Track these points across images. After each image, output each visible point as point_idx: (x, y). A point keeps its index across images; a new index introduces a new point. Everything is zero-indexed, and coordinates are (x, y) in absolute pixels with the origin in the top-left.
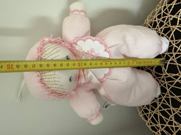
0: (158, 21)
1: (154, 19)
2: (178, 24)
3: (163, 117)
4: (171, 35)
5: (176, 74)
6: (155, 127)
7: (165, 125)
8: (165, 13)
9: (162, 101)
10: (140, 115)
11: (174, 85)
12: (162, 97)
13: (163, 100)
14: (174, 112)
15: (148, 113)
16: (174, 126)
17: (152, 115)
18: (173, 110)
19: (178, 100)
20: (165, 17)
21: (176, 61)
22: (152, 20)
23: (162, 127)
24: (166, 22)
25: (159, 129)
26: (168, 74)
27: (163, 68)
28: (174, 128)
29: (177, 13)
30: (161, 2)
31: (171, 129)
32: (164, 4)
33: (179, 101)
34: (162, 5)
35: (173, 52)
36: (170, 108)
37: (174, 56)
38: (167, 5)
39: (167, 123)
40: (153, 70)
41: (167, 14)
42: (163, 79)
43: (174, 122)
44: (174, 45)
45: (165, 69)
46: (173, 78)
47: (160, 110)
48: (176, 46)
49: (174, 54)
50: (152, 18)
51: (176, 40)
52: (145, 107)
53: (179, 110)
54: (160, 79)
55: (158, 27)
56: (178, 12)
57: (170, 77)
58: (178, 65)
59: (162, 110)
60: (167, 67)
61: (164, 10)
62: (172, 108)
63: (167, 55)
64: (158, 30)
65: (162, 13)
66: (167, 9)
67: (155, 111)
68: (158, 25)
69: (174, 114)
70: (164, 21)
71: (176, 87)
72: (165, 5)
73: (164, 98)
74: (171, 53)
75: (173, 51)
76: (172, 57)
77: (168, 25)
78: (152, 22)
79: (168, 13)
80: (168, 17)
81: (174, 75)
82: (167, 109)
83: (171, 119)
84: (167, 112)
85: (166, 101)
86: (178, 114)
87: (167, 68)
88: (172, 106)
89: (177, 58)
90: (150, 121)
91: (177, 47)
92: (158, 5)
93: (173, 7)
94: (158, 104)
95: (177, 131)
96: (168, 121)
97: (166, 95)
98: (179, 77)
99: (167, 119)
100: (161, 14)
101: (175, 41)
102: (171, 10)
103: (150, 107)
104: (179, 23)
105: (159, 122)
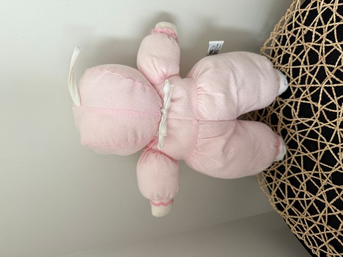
0: (289, 35)
1: (283, 32)
2: (313, 40)
3: (292, 187)
4: (304, 57)
5: (310, 118)
6: (281, 204)
7: (295, 199)
8: (297, 22)
9: (292, 162)
10: (261, 187)
11: (308, 136)
12: (292, 155)
13: (292, 160)
14: (306, 177)
15: (271, 183)
16: (305, 199)
17: (278, 185)
18: (304, 174)
19: (311, 158)
20: (297, 28)
21: (310, 97)
22: (281, 33)
23: (290, 201)
24: (298, 37)
25: (285, 207)
26: (299, 119)
27: (293, 110)
28: (305, 202)
29: (312, 23)
30: (292, 4)
31: (302, 205)
32: (296, 8)
33: (313, 160)
34: (294, 9)
35: (306, 84)
36: (300, 171)
37: (307, 90)
38: (300, 10)
39: (297, 195)
40: (280, 114)
41: (299, 24)
42: (293, 128)
43: (306, 193)
44: (307, 72)
45: (296, 111)
46: (306, 124)
47: (289, 177)
48: (310, 75)
49: (308, 87)
50: (280, 29)
51: (310, 64)
52: (268, 173)
53: (312, 174)
54: (289, 127)
55: (288, 45)
56: (314, 21)
57: (302, 124)
58: (313, 105)
59: (291, 176)
60: (298, 107)
61: (296, 17)
62: (303, 172)
63: (299, 89)
64: (288, 49)
65: (293, 22)
66: (300, 16)
67: (282, 178)
68: (288, 41)
69: (307, 180)
70: (296, 34)
71: (309, 139)
72: (297, 10)
73: (293, 157)
74: (304, 86)
75: (306, 81)
76: (305, 91)
77: (300, 41)
78: (281, 36)
79: (301, 23)
80: (301, 29)
81: (308, 120)
82: (297, 174)
83: (302, 189)
84: (298, 179)
85: (296, 162)
86: (312, 180)
87: (298, 110)
88: (304, 168)
89: (312, 93)
90: (274, 196)
91: (312, 76)
92: (288, 10)
93: (307, 14)
94: (286, 168)
95: (309, 206)
96: (298, 193)
97: (296, 153)
98: (312, 122)
99: (297, 189)
100: (292, 24)
101: (309, 66)
102: (305, 18)
103: (275, 174)
104: (315, 38)
105: (286, 195)
